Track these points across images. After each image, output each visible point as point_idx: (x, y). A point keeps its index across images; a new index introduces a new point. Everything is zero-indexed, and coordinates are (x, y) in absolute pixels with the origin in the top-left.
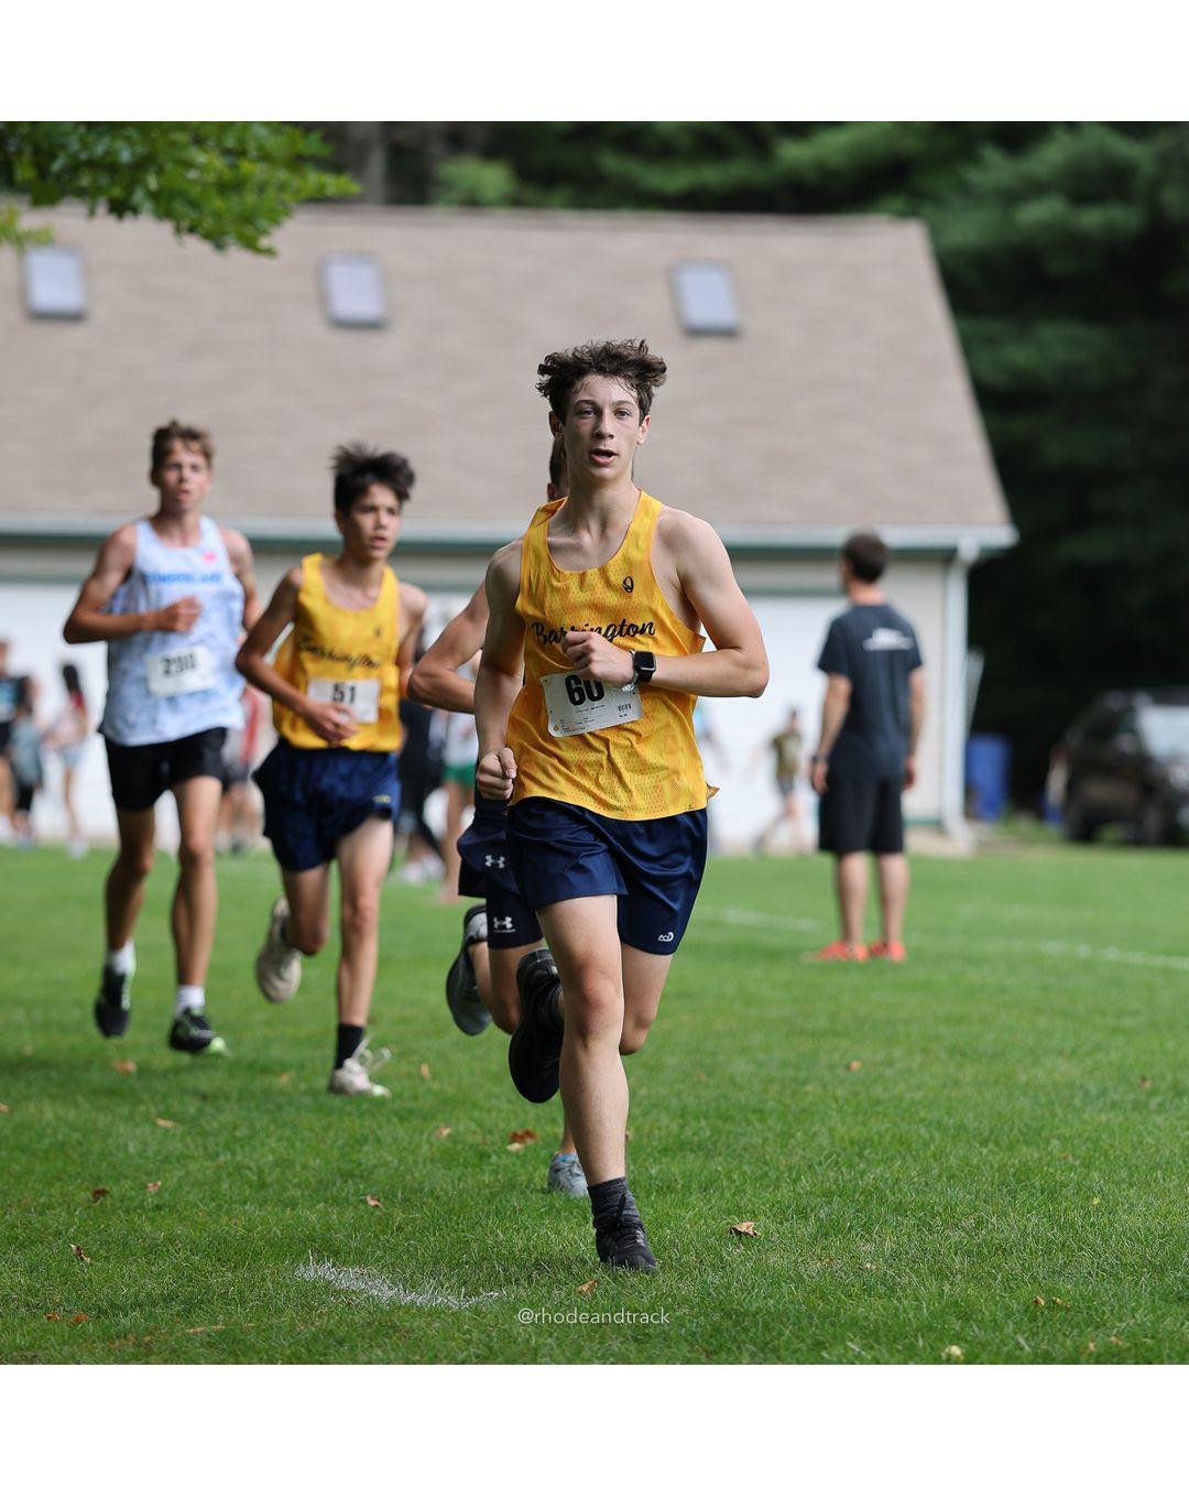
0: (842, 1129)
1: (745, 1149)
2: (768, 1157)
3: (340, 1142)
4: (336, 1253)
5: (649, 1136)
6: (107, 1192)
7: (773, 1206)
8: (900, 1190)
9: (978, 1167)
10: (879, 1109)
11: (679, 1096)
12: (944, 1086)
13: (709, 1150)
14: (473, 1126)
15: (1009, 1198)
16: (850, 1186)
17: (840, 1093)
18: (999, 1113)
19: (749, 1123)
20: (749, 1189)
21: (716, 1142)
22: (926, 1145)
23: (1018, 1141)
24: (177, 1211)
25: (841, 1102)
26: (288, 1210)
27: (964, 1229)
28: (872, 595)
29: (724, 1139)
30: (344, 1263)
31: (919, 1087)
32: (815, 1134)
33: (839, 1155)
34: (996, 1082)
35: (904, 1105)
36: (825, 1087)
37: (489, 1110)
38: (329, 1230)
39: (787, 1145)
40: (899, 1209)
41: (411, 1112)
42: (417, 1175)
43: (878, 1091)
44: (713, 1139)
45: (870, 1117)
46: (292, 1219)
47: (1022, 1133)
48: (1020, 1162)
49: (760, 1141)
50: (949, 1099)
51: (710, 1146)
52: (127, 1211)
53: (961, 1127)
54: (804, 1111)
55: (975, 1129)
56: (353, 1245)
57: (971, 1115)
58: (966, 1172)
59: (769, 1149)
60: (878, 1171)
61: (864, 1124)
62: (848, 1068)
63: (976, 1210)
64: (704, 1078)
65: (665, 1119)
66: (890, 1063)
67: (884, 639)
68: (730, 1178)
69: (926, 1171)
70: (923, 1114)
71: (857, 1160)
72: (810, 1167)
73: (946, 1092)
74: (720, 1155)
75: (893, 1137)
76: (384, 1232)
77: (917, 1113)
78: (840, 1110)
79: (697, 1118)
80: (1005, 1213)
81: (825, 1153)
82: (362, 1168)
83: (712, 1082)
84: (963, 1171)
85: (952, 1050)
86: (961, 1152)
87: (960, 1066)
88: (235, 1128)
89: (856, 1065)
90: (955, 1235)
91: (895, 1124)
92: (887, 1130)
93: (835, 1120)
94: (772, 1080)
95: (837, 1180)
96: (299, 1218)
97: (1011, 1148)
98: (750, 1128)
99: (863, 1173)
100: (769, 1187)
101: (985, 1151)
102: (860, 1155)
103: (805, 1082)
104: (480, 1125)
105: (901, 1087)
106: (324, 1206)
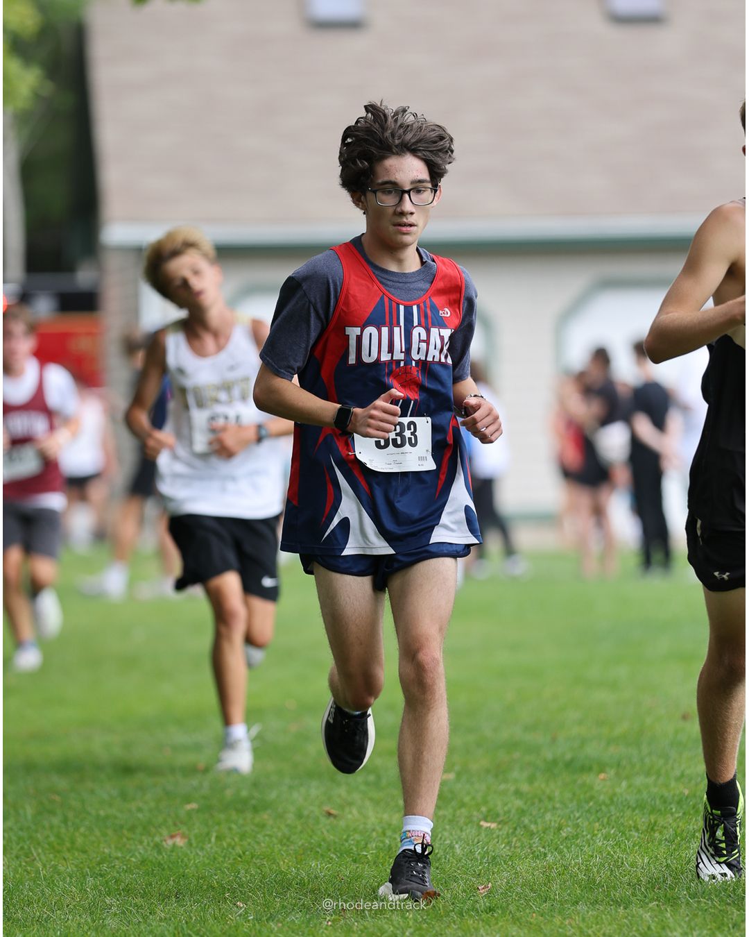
6: (439, 895)
24: (511, 912)
26: (621, 910)
38: (663, 928)
46: (626, 918)
52: (461, 914)
88: (560, 829)
106: (657, 905)
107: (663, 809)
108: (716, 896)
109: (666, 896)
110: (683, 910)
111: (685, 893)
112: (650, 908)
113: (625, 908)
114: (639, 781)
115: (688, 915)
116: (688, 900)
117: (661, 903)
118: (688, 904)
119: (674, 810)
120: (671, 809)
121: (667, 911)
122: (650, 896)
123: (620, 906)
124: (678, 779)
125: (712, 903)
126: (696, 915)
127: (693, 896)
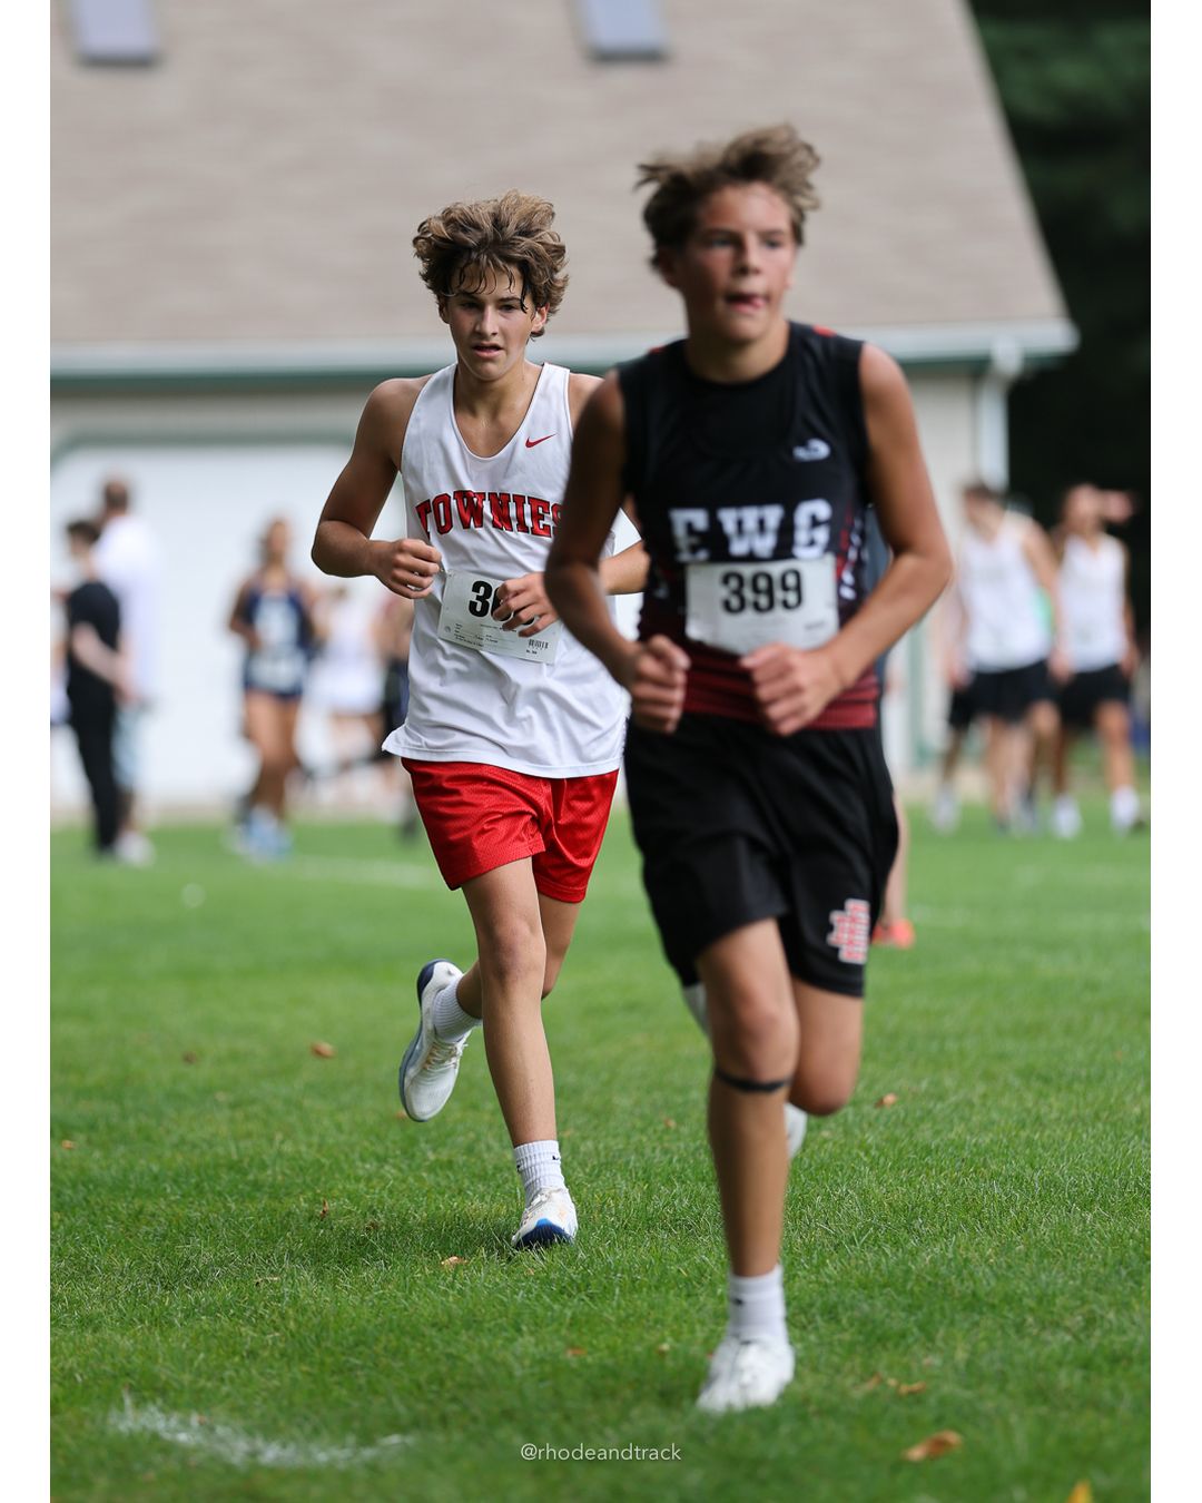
0: (879, 1191)
4: (163, 1392)
8: (971, 1275)
9: (1081, 1240)
10: (928, 1159)
11: (639, 1152)
12: (1022, 1125)
13: (690, 1227)
15: (1131, 1284)
16: (898, 1273)
17: (870, 1139)
21: (700, 1214)
22: (1003, 1212)
25: (873, 1152)
26: (89, 1334)
27: (1067, 1330)
30: (175, 1406)
31: (985, 1128)
33: (876, 1229)
34: (1097, 1116)
35: (966, 1154)
36: (847, 1133)
38: (150, 1360)
40: (973, 1303)
41: (258, 1186)
43: (925, 1134)
44: (696, 1210)
45: (919, 1173)
46: (96, 1345)
50: (1029, 1143)
51: (691, 1221)
53: (1051, 1184)
55: (1072, 1185)
57: (1064, 1166)
58: (1064, 1247)
60: (937, 1250)
61: (910, 1182)
62: (880, 1103)
63: (1084, 1303)
64: (672, 1124)
65: (623, 1185)
66: (940, 1095)
69: (1005, 1248)
70: (994, 1166)
71: (903, 1234)
72: (837, 1247)
73: (1023, 1134)
75: (954, 1200)
77: (985, 1165)
78: (874, 1164)
79: (668, 1182)
80: (1127, 1306)
81: (859, 1225)
83: (685, 1130)
84: (1060, 1246)
85: (1027, 1074)
86: (1055, 1219)
87: (1041, 1095)
89: (889, 1099)
90: (1057, 1341)
91: (956, 1181)
92: (945, 1190)
93: (868, 1178)
95: (878, 1265)
96: (105, 1343)
99: (913, 1254)
101: (1090, 1217)
102: (909, 1228)
103: (818, 1126)
105: (959, 1128)
107: (153, 1190)
113: (95, 1331)
117: (146, 1324)
119: (169, 1190)
120: (165, 1189)
121: (154, 1334)
122: (132, 1313)
123: (87, 1328)
124: (176, 1146)
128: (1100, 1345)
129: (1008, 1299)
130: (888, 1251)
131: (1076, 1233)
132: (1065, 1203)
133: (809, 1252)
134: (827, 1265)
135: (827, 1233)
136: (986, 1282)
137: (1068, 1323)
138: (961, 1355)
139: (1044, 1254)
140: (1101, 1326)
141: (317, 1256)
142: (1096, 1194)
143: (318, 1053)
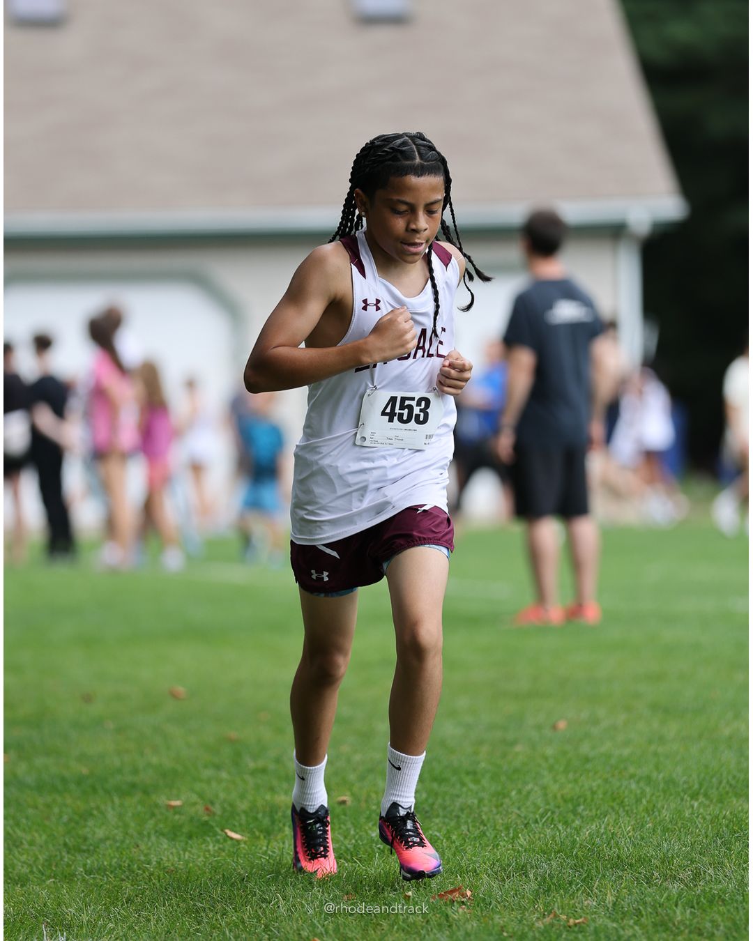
0: (554, 788)
1: (462, 810)
2: (484, 817)
3: (65, 818)
4: (69, 927)
5: (367, 801)
7: (494, 864)
8: (617, 844)
9: (690, 820)
10: (589, 766)
12: (650, 742)
13: (427, 812)
14: (194, 798)
15: (724, 849)
16: (568, 843)
17: (549, 751)
18: (706, 767)
19: (463, 784)
20: (469, 849)
21: (433, 804)
22: (638, 801)
23: (727, 793)
25: (551, 761)
26: (18, 888)
27: (681, 881)
28: (554, 269)
29: (440, 801)
31: (627, 743)
32: (529, 793)
33: (553, 813)
34: (700, 736)
35: (613, 761)
36: (533, 747)
37: (208, 781)
38: (59, 905)
39: (502, 805)
40: (618, 863)
41: (133, 786)
42: (143, 847)
43: (585, 748)
44: (430, 801)
45: (581, 775)
46: (23, 895)
47: (731, 785)
48: (731, 813)
49: (476, 801)
50: (656, 754)
51: (427, 808)
53: (670, 782)
54: (516, 771)
55: (685, 782)
56: (85, 918)
57: (679, 770)
58: (679, 825)
59: (485, 809)
60: (594, 827)
61: (576, 781)
62: (554, 727)
63: (692, 862)
66: (595, 721)
67: (566, 312)
68: (449, 838)
69: (640, 826)
70: (632, 770)
71: (571, 816)
72: (526, 825)
73: (653, 748)
74: (438, 816)
75: (605, 793)
76: (114, 904)
77: (625, 769)
78: (551, 769)
81: (541, 810)
82: (88, 843)
84: (676, 824)
85: (654, 707)
86: (673, 806)
87: (664, 722)
89: (562, 725)
90: (675, 888)
91: (606, 781)
92: (599, 786)
93: (547, 779)
94: (481, 743)
95: (553, 838)
97: (721, 801)
98: (465, 789)
99: (578, 830)
100: (488, 846)
101: (696, 804)
102: (574, 812)
103: (513, 743)
104: (201, 796)
105: (608, 744)
106: (54, 882)
107: (61, 788)
108: (111, 872)
109: (63, 873)
110: (79, 886)
111: (82, 870)
112: (47, 885)
113: (22, 886)
114: (39, 761)
115: (83, 891)
116: (84, 877)
117: (57, 880)
118: (84, 880)
121: (63, 887)
122: (48, 872)
123: (17, 884)
124: (78, 759)
125: (107, 879)
126: (91, 891)
127: (89, 872)
128: (703, 891)
129: (641, 861)
130: (560, 828)
131: (687, 815)
132: (679, 795)
133: (507, 829)
134: (519, 838)
135: (519, 816)
136: (627, 850)
137: (681, 876)
138: (610, 899)
139: (665, 830)
140: (704, 878)
141: (173, 833)
142: (700, 789)
143: (174, 695)
